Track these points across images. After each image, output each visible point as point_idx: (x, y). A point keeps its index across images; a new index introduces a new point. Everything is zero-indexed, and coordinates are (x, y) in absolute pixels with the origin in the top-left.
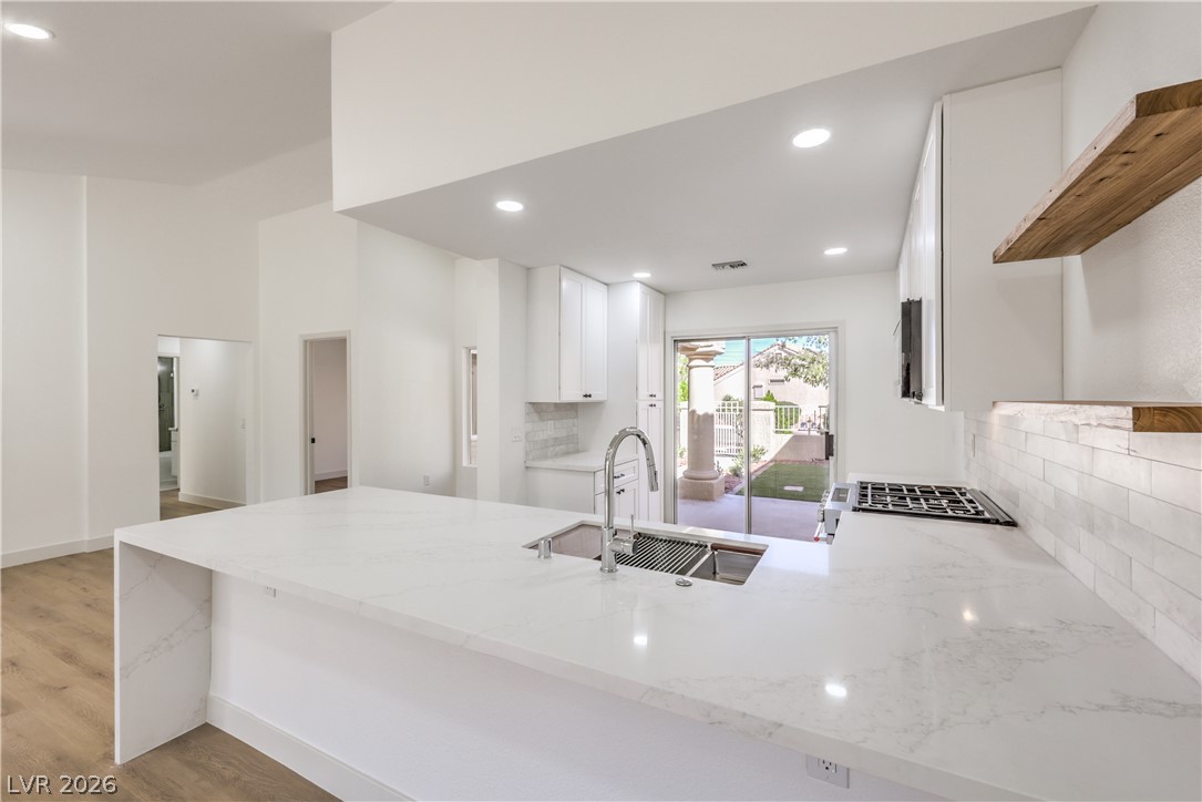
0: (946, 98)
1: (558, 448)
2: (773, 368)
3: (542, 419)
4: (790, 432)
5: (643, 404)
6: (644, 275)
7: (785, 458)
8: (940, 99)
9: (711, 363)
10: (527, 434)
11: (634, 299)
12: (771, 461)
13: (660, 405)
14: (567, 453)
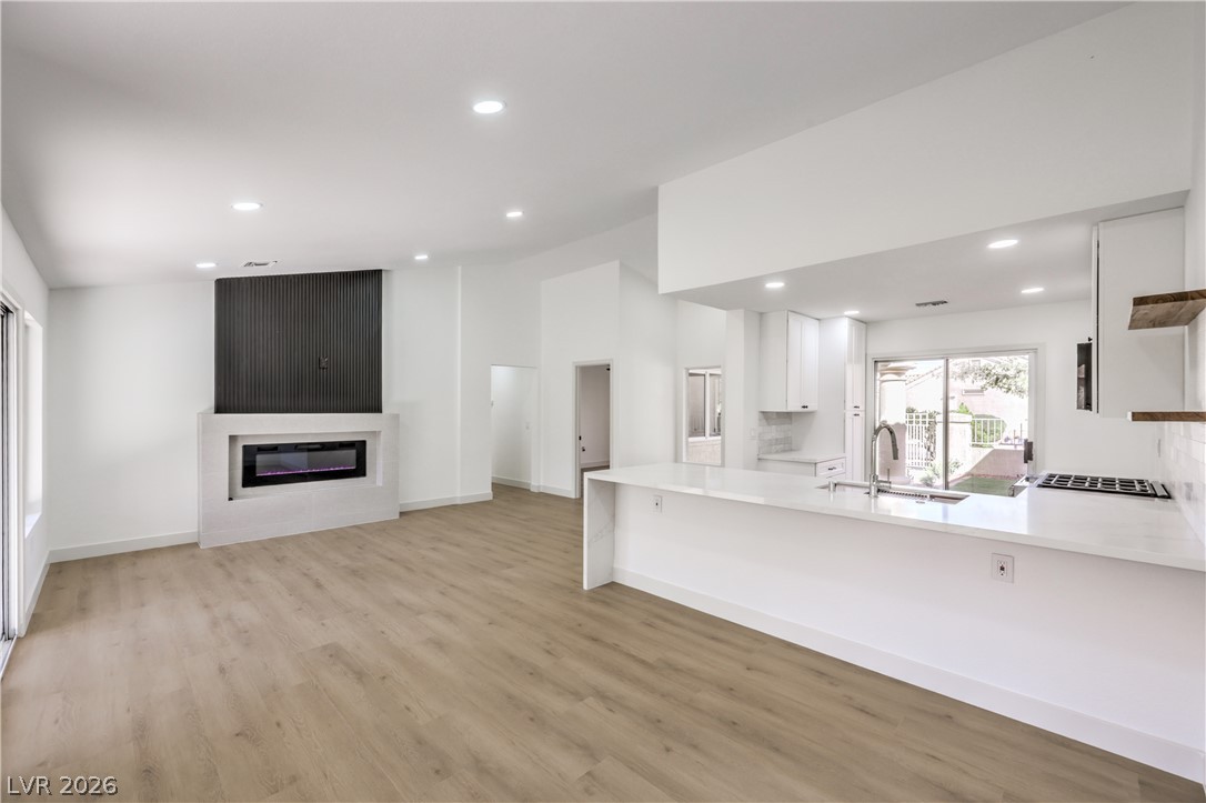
0: (1101, 224)
1: (778, 447)
2: (969, 380)
3: (769, 424)
4: (991, 447)
5: (850, 412)
6: (855, 313)
7: (982, 472)
8: (1097, 224)
9: (903, 377)
10: (760, 434)
11: (842, 330)
12: (967, 474)
13: (862, 414)
14: (784, 451)
